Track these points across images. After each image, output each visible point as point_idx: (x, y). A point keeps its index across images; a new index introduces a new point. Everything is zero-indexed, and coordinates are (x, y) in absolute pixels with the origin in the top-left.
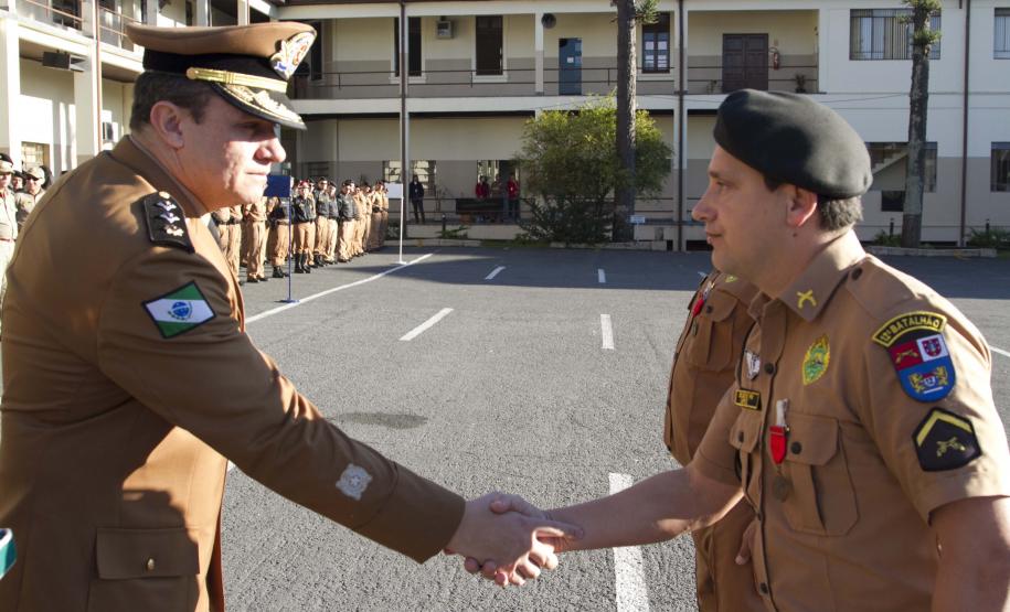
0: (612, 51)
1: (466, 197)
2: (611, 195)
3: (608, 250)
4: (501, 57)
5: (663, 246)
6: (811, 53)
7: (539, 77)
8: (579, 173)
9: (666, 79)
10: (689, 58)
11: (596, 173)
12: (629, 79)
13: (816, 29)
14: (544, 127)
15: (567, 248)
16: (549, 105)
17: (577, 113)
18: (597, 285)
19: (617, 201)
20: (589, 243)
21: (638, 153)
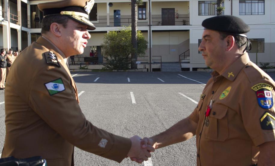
0: (129, 13)
1: (87, 57)
2: (130, 55)
3: (130, 72)
4: (97, 16)
5: (146, 70)
6: (187, 14)
7: (108, 21)
8: (121, 49)
9: (145, 21)
10: (152, 15)
11: (126, 49)
12: (135, 21)
13: (188, 7)
14: (110, 36)
15: (118, 71)
16: (112, 29)
17: (120, 31)
18: (128, 83)
19: (132, 57)
20: (124, 70)
21: (138, 43)
